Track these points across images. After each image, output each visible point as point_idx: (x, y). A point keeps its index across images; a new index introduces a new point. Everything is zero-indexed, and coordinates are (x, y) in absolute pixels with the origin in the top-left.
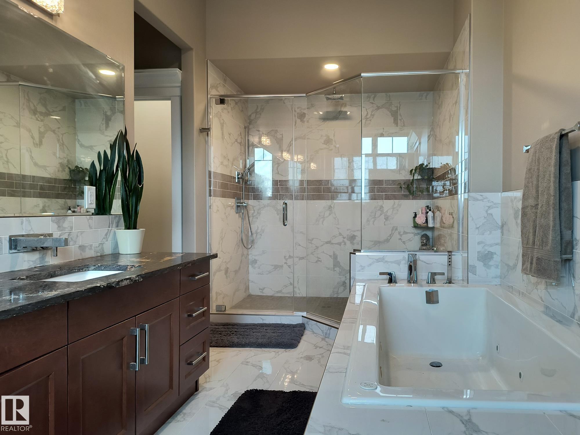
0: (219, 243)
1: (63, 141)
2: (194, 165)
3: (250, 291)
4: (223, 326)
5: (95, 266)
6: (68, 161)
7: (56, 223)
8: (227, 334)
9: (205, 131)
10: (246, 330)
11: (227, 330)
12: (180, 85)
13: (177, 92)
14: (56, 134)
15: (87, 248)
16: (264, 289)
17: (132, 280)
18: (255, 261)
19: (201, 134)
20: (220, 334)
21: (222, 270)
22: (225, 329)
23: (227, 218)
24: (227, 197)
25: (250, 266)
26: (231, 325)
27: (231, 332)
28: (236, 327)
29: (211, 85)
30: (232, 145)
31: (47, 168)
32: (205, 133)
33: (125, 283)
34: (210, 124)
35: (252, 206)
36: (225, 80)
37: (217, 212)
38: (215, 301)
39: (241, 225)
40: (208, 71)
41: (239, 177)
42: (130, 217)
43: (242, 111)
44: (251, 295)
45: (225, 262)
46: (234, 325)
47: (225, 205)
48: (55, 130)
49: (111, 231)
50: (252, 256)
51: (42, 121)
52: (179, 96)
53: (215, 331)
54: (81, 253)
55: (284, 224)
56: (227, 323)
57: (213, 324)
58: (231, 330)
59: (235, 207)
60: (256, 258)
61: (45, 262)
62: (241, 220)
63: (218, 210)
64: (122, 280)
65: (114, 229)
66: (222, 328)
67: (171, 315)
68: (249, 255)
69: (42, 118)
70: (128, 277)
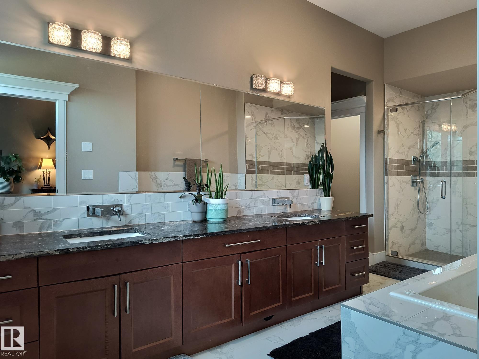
0: (395, 208)
1: (308, 142)
2: (373, 155)
3: (427, 246)
4: (394, 265)
5: (306, 214)
6: (311, 153)
7: (291, 193)
8: (395, 270)
9: (382, 132)
10: (409, 271)
11: (396, 268)
12: (365, 105)
13: (364, 109)
14: (304, 138)
15: (305, 205)
16: (439, 246)
17: (315, 223)
18: (431, 224)
19: (379, 135)
20: (389, 269)
21: (397, 227)
22: (394, 267)
23: (402, 190)
24: (402, 175)
25: (427, 227)
26: (400, 266)
27: (398, 270)
28: (402, 267)
29: (388, 100)
30: (408, 137)
31: (300, 158)
32: (382, 134)
33: (311, 223)
34: (386, 126)
35: (429, 181)
36: (401, 93)
37: (393, 186)
38: (391, 248)
39: (418, 195)
40: (385, 91)
41: (415, 159)
42: (326, 190)
43: (419, 110)
44: (428, 249)
45: (401, 222)
46: (402, 266)
47: (400, 181)
48: (304, 136)
49: (317, 197)
50: (429, 220)
51: (297, 132)
52: (364, 112)
53: (387, 267)
54: (302, 208)
55: (442, 197)
56: (398, 264)
57: (387, 263)
58: (398, 269)
59: (411, 183)
60: (432, 221)
61: (287, 211)
62: (418, 192)
63: (393, 185)
64: (310, 222)
65: (319, 196)
66: (392, 266)
67: (339, 244)
68: (426, 219)
69: (297, 130)
70: (313, 221)
